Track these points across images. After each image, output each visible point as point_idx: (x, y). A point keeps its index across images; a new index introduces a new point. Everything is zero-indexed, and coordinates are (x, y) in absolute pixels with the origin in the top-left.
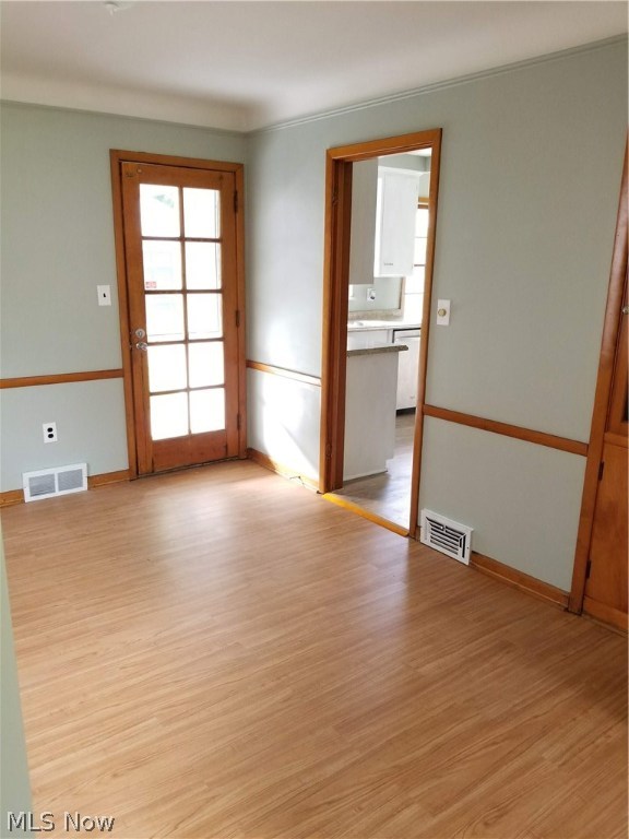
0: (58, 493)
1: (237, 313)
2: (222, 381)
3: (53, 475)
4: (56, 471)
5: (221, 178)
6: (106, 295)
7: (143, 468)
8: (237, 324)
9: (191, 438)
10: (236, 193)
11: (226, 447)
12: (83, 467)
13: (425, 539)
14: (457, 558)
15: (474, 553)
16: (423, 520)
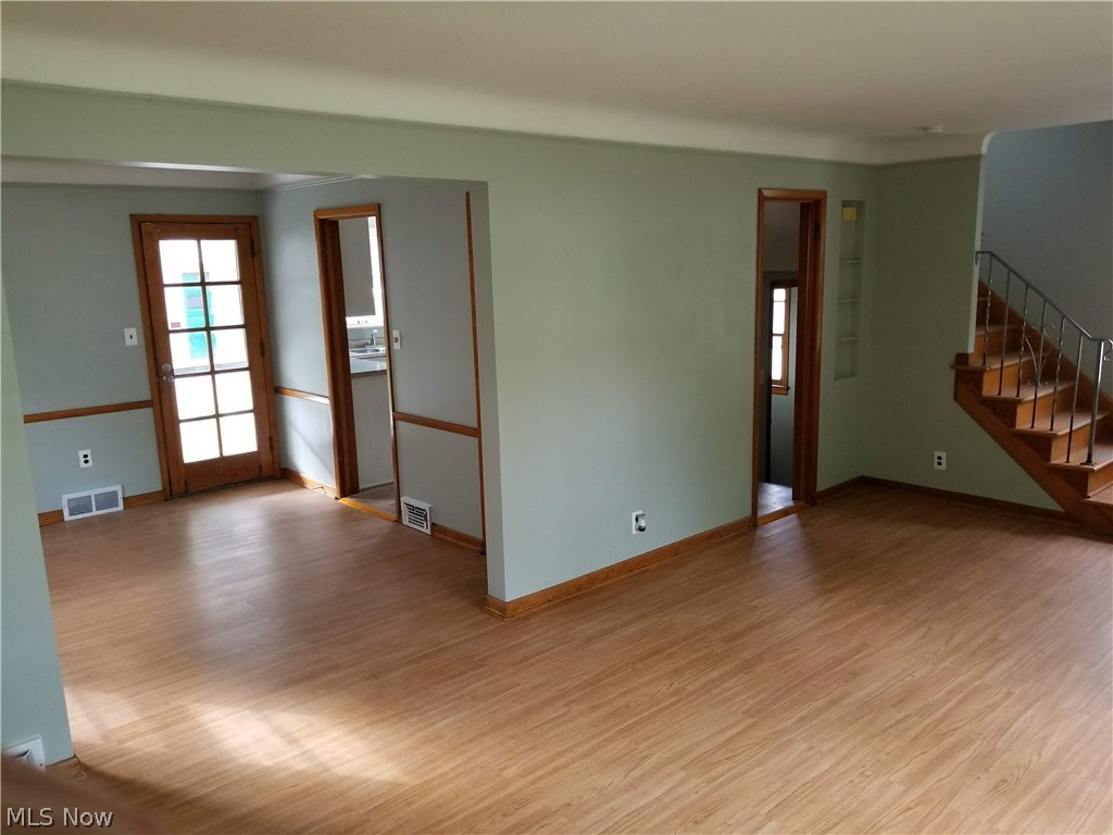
0: (95, 513)
1: (262, 345)
2: (251, 407)
3: (90, 497)
4: (92, 493)
5: (237, 229)
6: (133, 337)
7: (176, 489)
8: (263, 355)
9: (223, 460)
10: (252, 241)
11: (260, 467)
12: (118, 488)
13: (405, 521)
14: (424, 530)
15: (433, 524)
16: (403, 507)
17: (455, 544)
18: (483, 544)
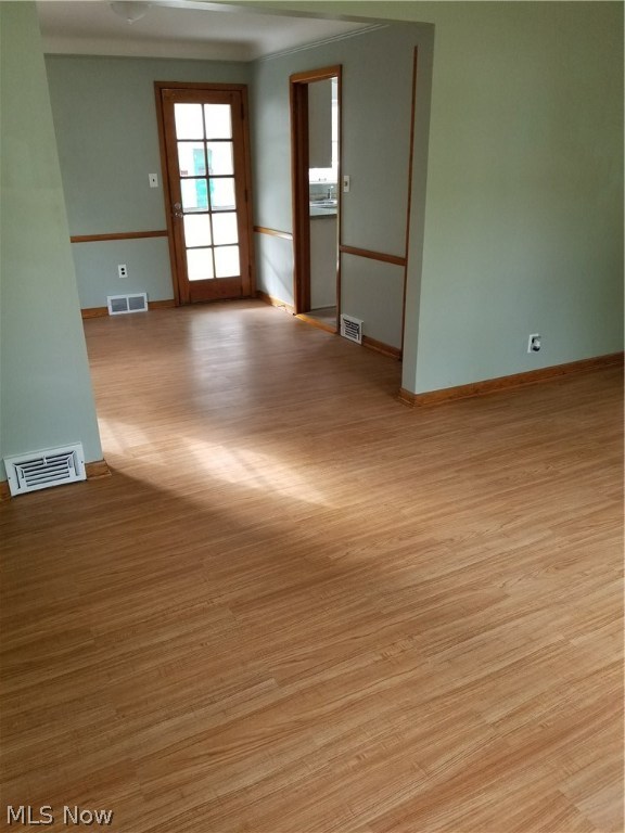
0: (129, 311)
1: (246, 191)
2: (236, 241)
3: (125, 299)
4: (127, 296)
5: (231, 95)
6: (155, 180)
7: (183, 299)
8: (246, 200)
9: (215, 280)
10: (242, 105)
11: (242, 289)
12: (144, 295)
13: (343, 333)
14: (356, 341)
15: (363, 336)
16: (342, 321)
17: (379, 353)
18: (401, 353)
